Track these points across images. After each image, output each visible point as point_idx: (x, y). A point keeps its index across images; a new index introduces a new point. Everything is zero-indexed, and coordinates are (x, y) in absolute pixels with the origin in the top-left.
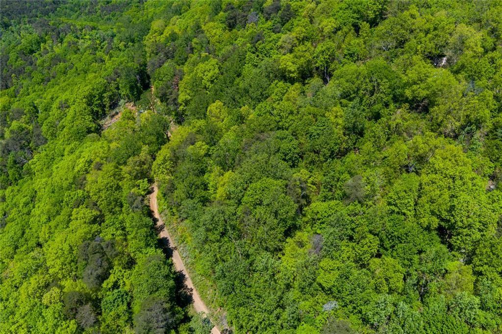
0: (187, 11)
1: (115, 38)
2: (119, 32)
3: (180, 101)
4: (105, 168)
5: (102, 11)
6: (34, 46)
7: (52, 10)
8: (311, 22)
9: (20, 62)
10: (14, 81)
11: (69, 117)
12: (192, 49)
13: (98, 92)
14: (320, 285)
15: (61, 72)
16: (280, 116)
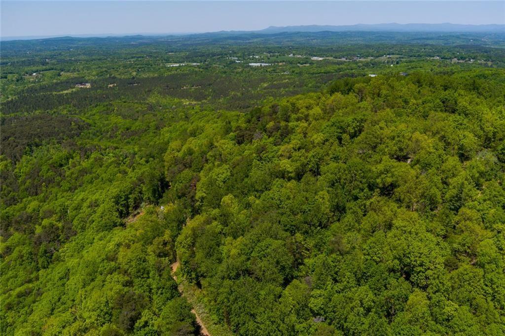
0: (201, 134)
1: (136, 156)
2: (139, 151)
3: (197, 198)
4: (133, 247)
5: (123, 136)
6: (63, 161)
7: (76, 134)
8: (305, 137)
9: (51, 173)
10: (44, 189)
11: (98, 214)
12: (207, 161)
13: (124, 194)
14: (311, 310)
15: (88, 182)
16: (280, 200)
